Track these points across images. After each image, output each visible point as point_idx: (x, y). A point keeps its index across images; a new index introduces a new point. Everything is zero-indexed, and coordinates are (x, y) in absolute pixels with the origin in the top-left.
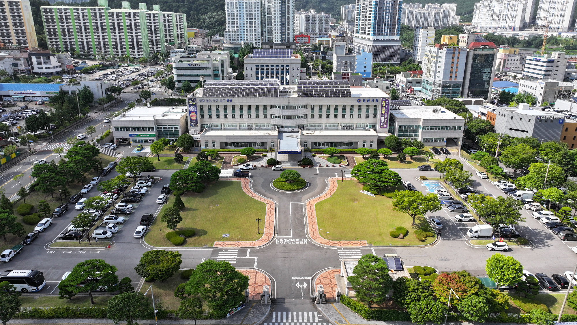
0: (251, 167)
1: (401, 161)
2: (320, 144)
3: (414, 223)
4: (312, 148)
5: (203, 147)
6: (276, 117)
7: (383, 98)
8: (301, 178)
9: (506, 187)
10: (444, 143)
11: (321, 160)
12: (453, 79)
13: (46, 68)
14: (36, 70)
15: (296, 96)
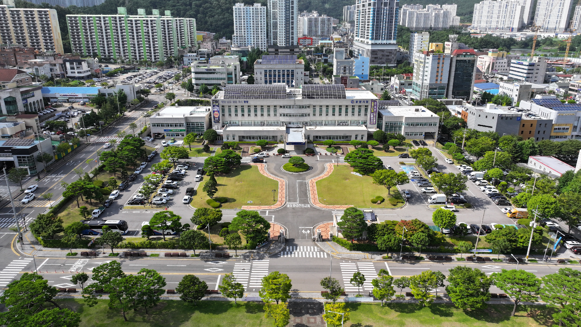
0: (265, 155)
1: (386, 151)
2: (320, 137)
3: (389, 194)
4: (314, 141)
5: (225, 140)
6: (284, 115)
7: (372, 100)
8: (305, 163)
9: (466, 170)
10: (422, 137)
11: (321, 150)
12: (439, 82)
13: (78, 73)
14: (70, 74)
15: (301, 98)
